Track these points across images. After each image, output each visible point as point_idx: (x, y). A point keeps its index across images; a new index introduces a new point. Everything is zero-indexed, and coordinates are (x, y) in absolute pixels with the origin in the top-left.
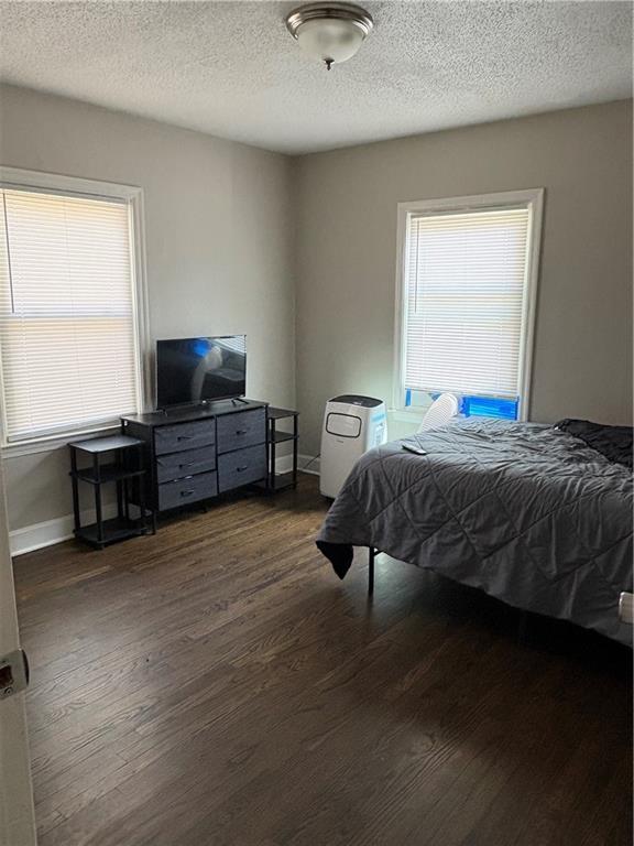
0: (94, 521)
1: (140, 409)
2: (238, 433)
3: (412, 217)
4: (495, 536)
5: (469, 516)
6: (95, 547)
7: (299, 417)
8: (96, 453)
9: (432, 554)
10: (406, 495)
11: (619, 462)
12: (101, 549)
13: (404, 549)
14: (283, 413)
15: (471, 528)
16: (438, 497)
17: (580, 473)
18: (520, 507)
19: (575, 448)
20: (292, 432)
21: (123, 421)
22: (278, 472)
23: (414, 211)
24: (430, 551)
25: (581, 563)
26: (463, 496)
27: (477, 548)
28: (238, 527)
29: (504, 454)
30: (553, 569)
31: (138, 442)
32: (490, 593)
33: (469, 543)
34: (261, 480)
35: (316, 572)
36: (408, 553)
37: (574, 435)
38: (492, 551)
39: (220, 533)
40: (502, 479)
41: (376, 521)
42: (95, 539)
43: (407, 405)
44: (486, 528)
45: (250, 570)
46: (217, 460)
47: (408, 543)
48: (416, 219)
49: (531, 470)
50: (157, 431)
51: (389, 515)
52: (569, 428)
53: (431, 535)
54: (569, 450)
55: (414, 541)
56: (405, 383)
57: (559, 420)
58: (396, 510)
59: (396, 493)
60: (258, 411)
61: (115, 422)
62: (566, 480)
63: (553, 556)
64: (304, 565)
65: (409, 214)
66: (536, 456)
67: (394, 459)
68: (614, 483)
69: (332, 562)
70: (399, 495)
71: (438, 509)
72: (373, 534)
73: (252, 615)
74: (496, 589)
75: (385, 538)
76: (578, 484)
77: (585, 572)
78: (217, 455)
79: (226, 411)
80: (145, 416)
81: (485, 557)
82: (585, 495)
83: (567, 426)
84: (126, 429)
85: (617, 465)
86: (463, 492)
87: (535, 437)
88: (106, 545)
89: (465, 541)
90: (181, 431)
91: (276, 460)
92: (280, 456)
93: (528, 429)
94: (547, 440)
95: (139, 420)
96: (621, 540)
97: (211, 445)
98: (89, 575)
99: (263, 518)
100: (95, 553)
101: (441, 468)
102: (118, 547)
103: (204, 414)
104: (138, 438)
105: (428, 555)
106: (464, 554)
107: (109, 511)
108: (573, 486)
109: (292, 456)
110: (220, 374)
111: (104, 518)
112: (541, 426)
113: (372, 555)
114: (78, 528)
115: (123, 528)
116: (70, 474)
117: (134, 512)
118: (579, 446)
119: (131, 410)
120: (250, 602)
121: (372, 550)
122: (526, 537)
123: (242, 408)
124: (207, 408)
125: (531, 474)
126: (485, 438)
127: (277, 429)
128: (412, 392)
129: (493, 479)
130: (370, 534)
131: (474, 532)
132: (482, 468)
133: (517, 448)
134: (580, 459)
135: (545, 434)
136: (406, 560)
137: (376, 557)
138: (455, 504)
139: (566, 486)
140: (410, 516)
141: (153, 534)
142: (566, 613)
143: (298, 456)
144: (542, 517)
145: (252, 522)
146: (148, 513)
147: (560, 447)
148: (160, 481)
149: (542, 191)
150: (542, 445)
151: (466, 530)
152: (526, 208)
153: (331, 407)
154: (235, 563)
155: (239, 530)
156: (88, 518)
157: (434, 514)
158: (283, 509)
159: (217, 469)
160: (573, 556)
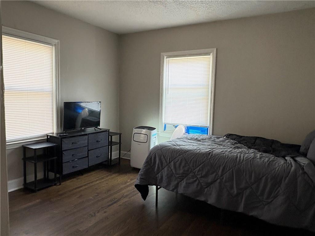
0: (34, 180)
1: (55, 131)
2: (97, 141)
3: (166, 58)
4: (210, 179)
5: (199, 171)
6: (33, 191)
7: (121, 135)
8: (35, 149)
9: (184, 187)
10: (172, 163)
11: (252, 148)
12: (36, 192)
13: (171, 186)
14: (116, 134)
15: (200, 176)
16: (186, 164)
17: (241, 153)
18: (220, 166)
19: (234, 144)
20: (119, 142)
21: (48, 136)
22: (113, 158)
23: (167, 56)
24: (183, 186)
25: (246, 188)
26: (196, 162)
27: (203, 184)
28: (97, 181)
29: (209, 146)
30: (235, 191)
31: (55, 144)
32: (208, 203)
33: (199, 182)
34: (106, 161)
35: (133, 198)
36: (173, 187)
37: (232, 139)
38: (209, 185)
39: (89, 183)
40: (212, 155)
41: (159, 174)
42: (33, 188)
43: (164, 130)
44: (206, 176)
45: (103, 199)
46: (88, 153)
47: (174, 183)
48: (168, 59)
49: (222, 152)
50: (63, 140)
51: (165, 172)
52: (229, 137)
53: (183, 179)
54: (233, 144)
55: (176, 182)
56: (164, 121)
57: (225, 134)
58: (168, 170)
59: (168, 162)
60: (105, 133)
61: (44, 136)
62: (237, 155)
63: (235, 186)
64: (127, 196)
65: (165, 57)
66: (222, 147)
67: (166, 148)
68: (255, 156)
69: (141, 193)
70: (170, 163)
71: (186, 169)
72: (158, 180)
73: (107, 218)
74: (211, 201)
75: (164, 182)
76: (242, 156)
77: (248, 191)
78: (88, 151)
79: (91, 132)
80: (57, 134)
81: (206, 188)
82: (246, 160)
83: (229, 136)
84: (49, 139)
85: (252, 149)
86: (196, 161)
87: (218, 140)
88: (39, 190)
89: (197, 182)
90: (73, 140)
91: (112, 153)
92: (113, 151)
93: (214, 138)
94: (223, 141)
95: (55, 135)
96: (262, 178)
97: (86, 146)
98: (30, 204)
99: (107, 176)
100: (33, 194)
101: (186, 151)
102: (44, 191)
103: (83, 133)
104: (55, 143)
105: (182, 188)
106: (197, 187)
107: (40, 176)
108: (240, 157)
109: (118, 151)
110: (88, 118)
111: (38, 179)
112: (219, 136)
113: (157, 189)
114: (25, 183)
115: (46, 183)
116: (23, 159)
117: (52, 175)
118: (236, 143)
119: (51, 132)
120: (105, 212)
121: (157, 187)
122: (223, 179)
123: (98, 131)
124: (84, 131)
125: (223, 153)
126: (199, 141)
127: (113, 141)
128: (167, 125)
129: (208, 155)
130: (157, 180)
131: (201, 177)
132: (203, 151)
133: (213, 144)
134: (238, 148)
135: (221, 139)
136: (173, 190)
137: (159, 191)
138: (193, 166)
139: (237, 157)
140: (174, 172)
141: (60, 185)
142: (241, 209)
143: (121, 152)
144: (230, 170)
145: (103, 178)
146: (58, 176)
147: (229, 143)
148: (64, 161)
149: (216, 49)
150: (221, 143)
151: (198, 176)
152: (210, 55)
153: (135, 131)
154: (97, 196)
155: (98, 182)
156: (31, 178)
157: (184, 171)
158: (115, 173)
159: (88, 156)
160: (243, 185)
